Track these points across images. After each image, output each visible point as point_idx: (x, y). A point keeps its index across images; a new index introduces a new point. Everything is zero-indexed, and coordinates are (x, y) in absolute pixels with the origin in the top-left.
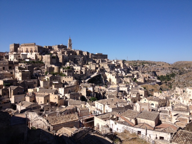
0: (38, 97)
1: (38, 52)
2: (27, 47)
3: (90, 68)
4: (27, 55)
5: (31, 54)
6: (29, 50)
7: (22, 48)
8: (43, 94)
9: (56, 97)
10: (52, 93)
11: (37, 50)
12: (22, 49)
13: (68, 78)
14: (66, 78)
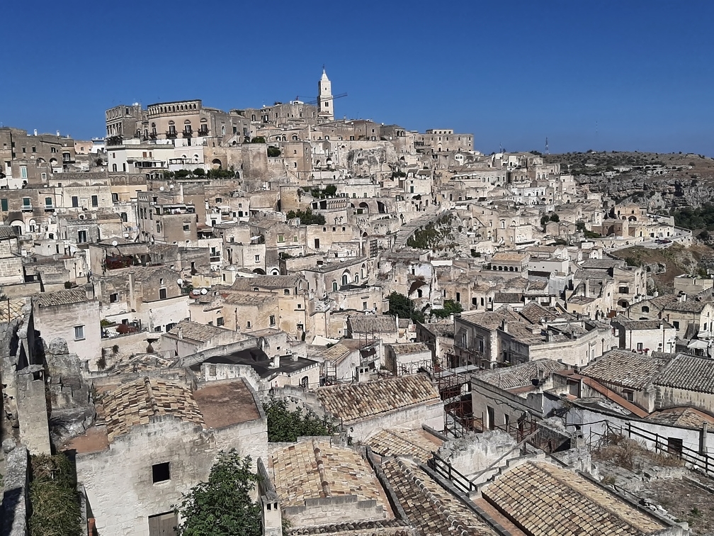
0: (234, 307)
1: (214, 135)
2: (173, 118)
3: (412, 188)
4: (173, 146)
5: (189, 144)
6: (180, 128)
8: (252, 294)
9: (299, 306)
10: (287, 291)
11: (209, 128)
12: (154, 125)
13: (334, 229)
14: (325, 229)
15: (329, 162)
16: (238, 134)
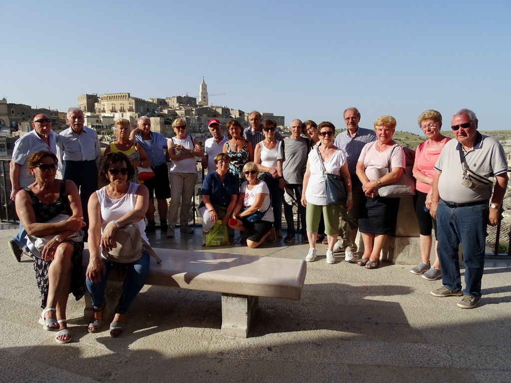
1: (136, 112)
2: (114, 102)
4: (113, 117)
6: (118, 108)
7: (102, 103)
11: (134, 108)
12: (104, 105)
15: (200, 128)
16: (150, 112)
